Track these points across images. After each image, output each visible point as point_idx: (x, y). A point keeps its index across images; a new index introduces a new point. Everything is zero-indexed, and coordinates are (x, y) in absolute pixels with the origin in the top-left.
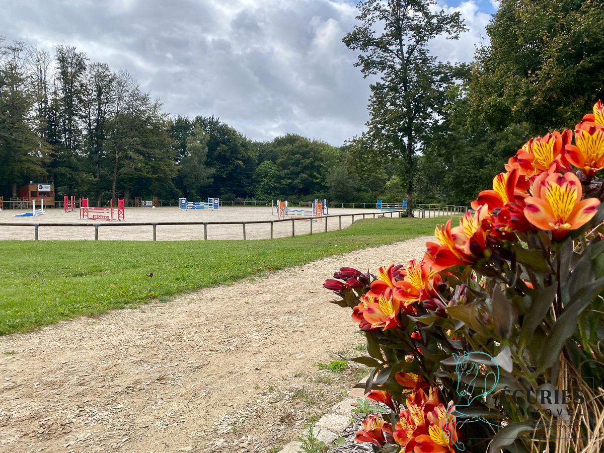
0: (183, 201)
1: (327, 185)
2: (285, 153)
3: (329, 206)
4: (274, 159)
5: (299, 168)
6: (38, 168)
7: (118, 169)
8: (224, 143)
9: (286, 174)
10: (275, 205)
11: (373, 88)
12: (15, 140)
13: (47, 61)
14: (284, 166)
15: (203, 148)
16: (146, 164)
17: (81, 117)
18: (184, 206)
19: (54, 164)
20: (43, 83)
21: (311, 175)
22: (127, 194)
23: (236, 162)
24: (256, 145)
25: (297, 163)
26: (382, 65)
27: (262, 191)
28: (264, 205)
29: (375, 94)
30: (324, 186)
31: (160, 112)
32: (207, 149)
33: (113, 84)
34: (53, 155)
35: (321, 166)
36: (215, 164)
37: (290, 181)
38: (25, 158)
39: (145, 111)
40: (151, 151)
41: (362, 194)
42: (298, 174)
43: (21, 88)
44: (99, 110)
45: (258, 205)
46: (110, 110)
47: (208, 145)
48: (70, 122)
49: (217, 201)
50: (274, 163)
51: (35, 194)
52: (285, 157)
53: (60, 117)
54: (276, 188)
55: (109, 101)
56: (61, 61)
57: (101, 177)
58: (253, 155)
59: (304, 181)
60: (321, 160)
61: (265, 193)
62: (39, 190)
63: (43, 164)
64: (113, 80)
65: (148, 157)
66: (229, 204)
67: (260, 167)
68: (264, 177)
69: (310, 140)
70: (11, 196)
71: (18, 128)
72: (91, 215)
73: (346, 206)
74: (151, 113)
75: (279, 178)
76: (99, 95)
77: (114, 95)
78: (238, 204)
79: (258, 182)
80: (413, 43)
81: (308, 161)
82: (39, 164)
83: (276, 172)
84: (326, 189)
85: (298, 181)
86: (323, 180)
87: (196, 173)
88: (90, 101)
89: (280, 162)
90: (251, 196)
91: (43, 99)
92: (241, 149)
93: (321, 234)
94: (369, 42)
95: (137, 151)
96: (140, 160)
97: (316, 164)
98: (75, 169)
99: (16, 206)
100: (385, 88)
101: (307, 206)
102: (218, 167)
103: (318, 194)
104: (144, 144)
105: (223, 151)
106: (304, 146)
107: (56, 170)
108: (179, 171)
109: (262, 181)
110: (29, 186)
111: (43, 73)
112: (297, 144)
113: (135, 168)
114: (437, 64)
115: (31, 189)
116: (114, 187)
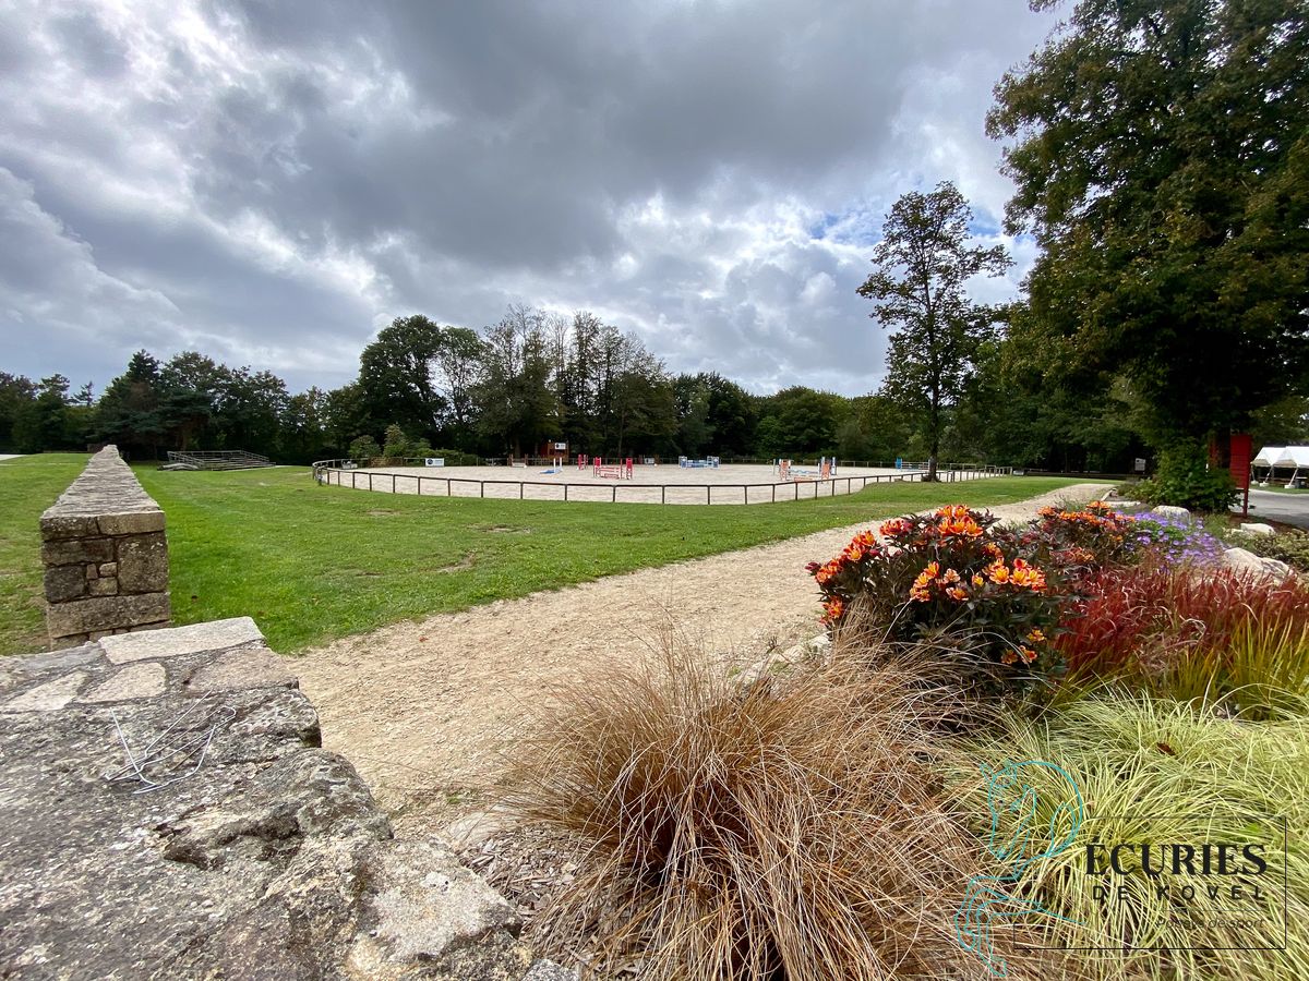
0: (683, 459)
1: (836, 441)
2: (790, 407)
3: (838, 464)
4: (777, 414)
5: (805, 423)
6: (555, 429)
7: (624, 428)
8: (725, 399)
9: (789, 430)
10: (777, 463)
11: (892, 339)
12: (538, 403)
13: (565, 327)
14: (788, 421)
15: (705, 406)
16: (650, 423)
17: (593, 379)
18: (684, 464)
19: (569, 424)
20: (560, 350)
21: (819, 431)
22: (631, 452)
23: (737, 418)
24: (758, 399)
25: (802, 418)
26: (904, 313)
27: (763, 448)
28: (764, 463)
29: (895, 345)
30: (832, 442)
31: (664, 371)
32: (708, 406)
33: (621, 345)
34: (567, 416)
35: (830, 420)
36: (715, 421)
37: (794, 437)
38: (545, 419)
39: (650, 371)
40: (654, 410)
41: (878, 450)
42: (804, 428)
43: (543, 355)
44: (608, 371)
46: (618, 370)
47: (709, 402)
48: (583, 384)
49: (716, 459)
50: (777, 418)
51: (553, 452)
52: (790, 412)
53: (575, 380)
54: (778, 446)
55: (616, 362)
56: (578, 327)
57: (608, 436)
58: (755, 410)
59: (810, 438)
60: (830, 413)
61: (766, 450)
62: (556, 448)
63: (561, 425)
64: (621, 341)
65: (652, 417)
66: (728, 462)
67: (761, 423)
68: (766, 434)
70: (533, 453)
71: (540, 392)
72: (603, 474)
73: (858, 465)
74: (655, 372)
75: (781, 435)
76: (608, 357)
77: (621, 356)
78: (737, 462)
79: (759, 439)
80: (942, 286)
81: (815, 415)
82: (557, 426)
83: (779, 428)
84: (835, 445)
85: (803, 437)
86: (832, 435)
87: (696, 431)
88: (600, 364)
89: (784, 417)
90: (752, 453)
91: (560, 363)
92: (742, 405)
93: (827, 497)
94: (886, 288)
95: (641, 410)
96: (644, 419)
97: (825, 417)
98: (587, 428)
100: (906, 339)
101: (813, 464)
102: (718, 424)
103: (826, 452)
104: (648, 403)
105: (724, 407)
107: (571, 429)
108: (680, 429)
109: (764, 438)
110: (549, 444)
111: (561, 339)
113: (639, 427)
114: (971, 307)
115: (550, 447)
116: (620, 445)
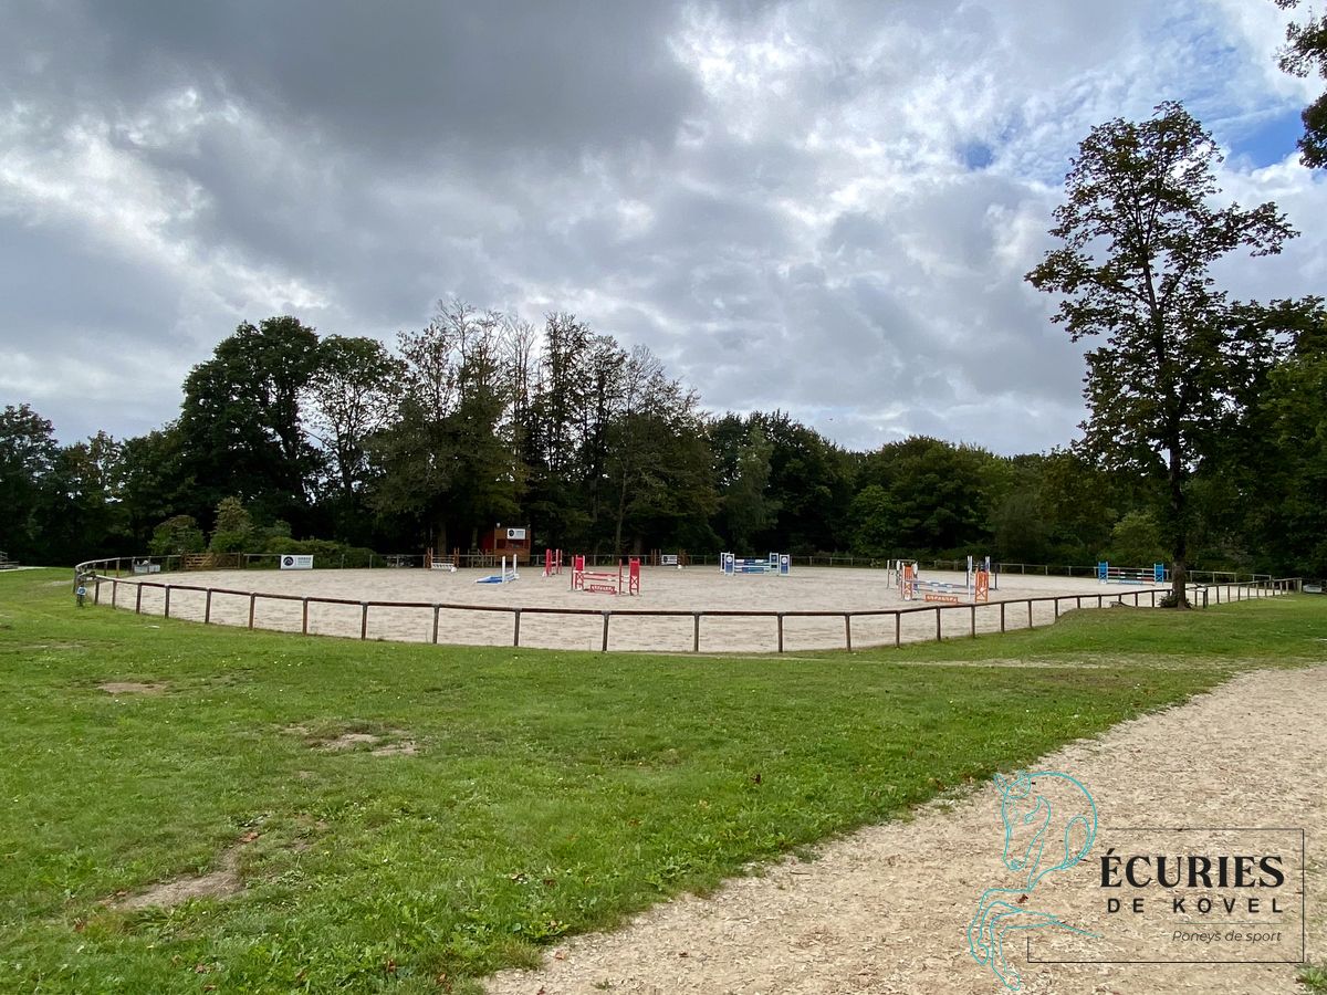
0: (728, 557)
1: (989, 529)
2: (907, 471)
4: (886, 483)
5: (934, 498)
6: (509, 503)
7: (627, 502)
8: (797, 455)
9: (908, 508)
10: (893, 567)
11: (1091, 358)
12: (481, 461)
13: (529, 338)
14: (904, 494)
15: (764, 467)
16: (670, 494)
17: (574, 421)
18: (729, 567)
19: (532, 497)
20: (521, 372)
21: (960, 512)
22: (638, 544)
23: (818, 487)
24: (854, 457)
25: (930, 489)
26: (1109, 316)
27: (863, 540)
28: (867, 565)
29: (1096, 369)
30: (984, 531)
31: (695, 410)
32: (769, 468)
33: (623, 367)
34: (529, 483)
35: (978, 494)
36: (781, 492)
37: (917, 521)
38: (491, 487)
39: (672, 409)
40: (679, 474)
41: (1062, 547)
42: (933, 507)
43: (492, 381)
44: (601, 409)
45: (856, 564)
46: (617, 407)
47: (770, 461)
48: (558, 430)
49: (785, 559)
50: (886, 486)
51: (503, 544)
52: (907, 479)
53: (544, 423)
54: (889, 535)
55: (615, 394)
56: (552, 337)
57: (599, 516)
58: (848, 475)
59: (944, 522)
60: (977, 482)
61: (869, 543)
62: (509, 537)
63: (519, 498)
64: (621, 359)
65: (674, 484)
66: (805, 563)
67: (860, 496)
68: (868, 515)
69: (954, 445)
70: (470, 546)
71: (484, 443)
72: (587, 586)
73: (1032, 572)
74: (681, 411)
75: (894, 517)
76: (600, 387)
77: (623, 384)
78: (820, 563)
79: (857, 524)
80: (1173, 270)
81: (951, 485)
82: (511, 498)
83: (891, 506)
84: (988, 537)
85: (933, 521)
86: (982, 519)
87: (749, 509)
88: (587, 396)
89: (898, 487)
90: (844, 547)
91: (521, 397)
92: (827, 465)
93: (994, 635)
94: (1077, 275)
95: (657, 474)
96: (660, 488)
97: (968, 489)
98: (562, 504)
99: (475, 563)
100: (1116, 359)
102: (785, 497)
103: (973, 547)
104: (667, 462)
105: (795, 469)
106: (942, 458)
107: (534, 506)
108: (720, 505)
109: (864, 522)
110: (496, 531)
111: (523, 357)
112: (930, 454)
113: (652, 502)
114: (1228, 304)
115: (497, 535)
116: (619, 533)
